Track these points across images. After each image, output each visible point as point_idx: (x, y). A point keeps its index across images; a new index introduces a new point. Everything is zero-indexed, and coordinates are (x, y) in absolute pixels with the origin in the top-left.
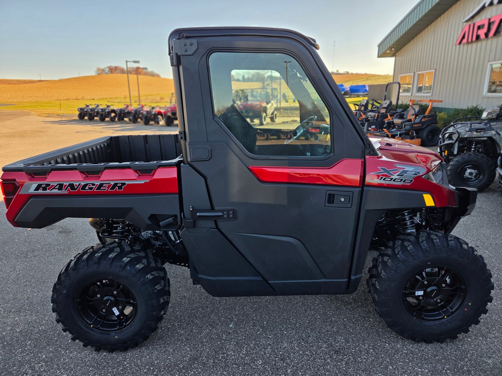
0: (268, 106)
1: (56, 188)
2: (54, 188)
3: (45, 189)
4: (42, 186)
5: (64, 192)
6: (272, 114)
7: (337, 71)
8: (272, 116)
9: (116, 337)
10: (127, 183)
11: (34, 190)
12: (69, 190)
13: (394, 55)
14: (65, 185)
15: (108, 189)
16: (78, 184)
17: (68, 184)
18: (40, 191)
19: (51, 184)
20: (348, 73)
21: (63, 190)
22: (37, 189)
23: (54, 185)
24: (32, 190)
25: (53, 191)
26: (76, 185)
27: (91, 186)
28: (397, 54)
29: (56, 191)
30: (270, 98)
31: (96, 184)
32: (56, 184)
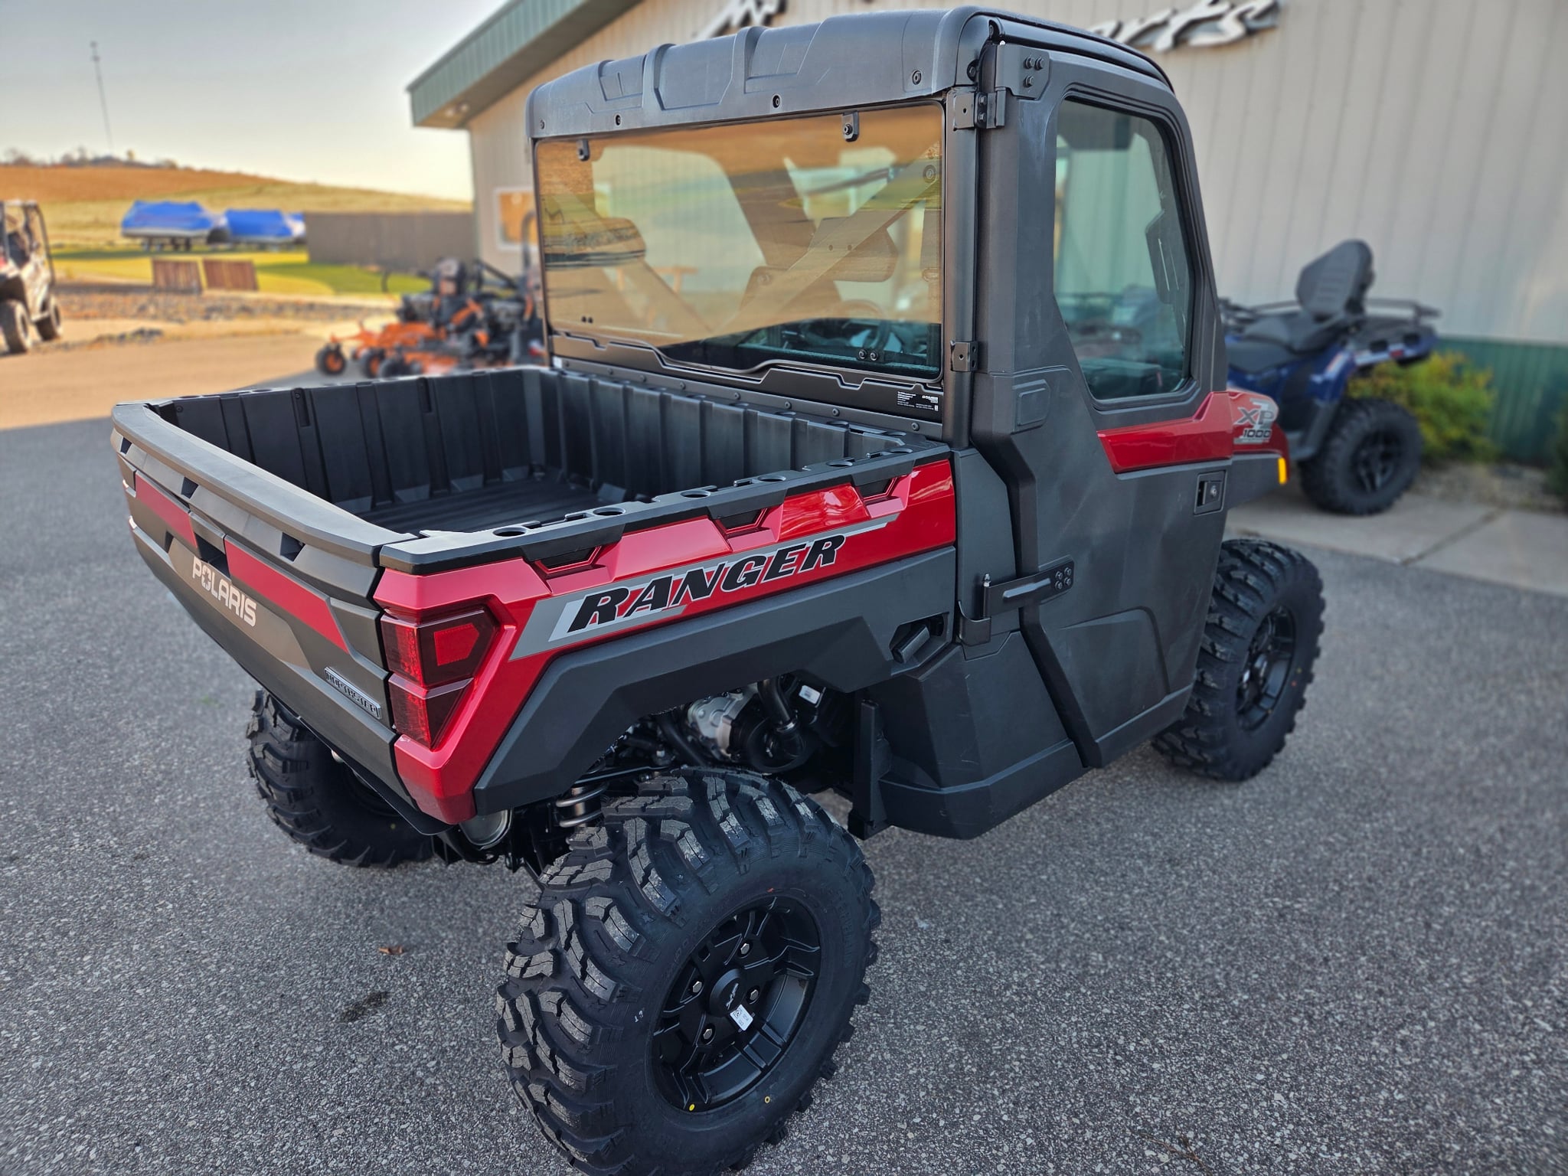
0: (26, 273)
1: (645, 599)
2: (640, 603)
3: (607, 614)
4: (600, 605)
5: (673, 609)
6: (44, 306)
7: (130, 154)
8: (46, 314)
9: (768, 1099)
10: (846, 535)
11: (570, 631)
12: (687, 599)
13: (461, 124)
14: (677, 582)
15: (797, 570)
16: (715, 569)
17: (684, 576)
18: (594, 628)
19: (630, 589)
20: (172, 167)
21: (670, 605)
22: (579, 622)
23: (639, 591)
24: (561, 634)
25: (635, 615)
26: (709, 574)
27: (754, 569)
28: (474, 123)
29: (644, 615)
30: (23, 242)
31: (767, 555)
32: (646, 586)
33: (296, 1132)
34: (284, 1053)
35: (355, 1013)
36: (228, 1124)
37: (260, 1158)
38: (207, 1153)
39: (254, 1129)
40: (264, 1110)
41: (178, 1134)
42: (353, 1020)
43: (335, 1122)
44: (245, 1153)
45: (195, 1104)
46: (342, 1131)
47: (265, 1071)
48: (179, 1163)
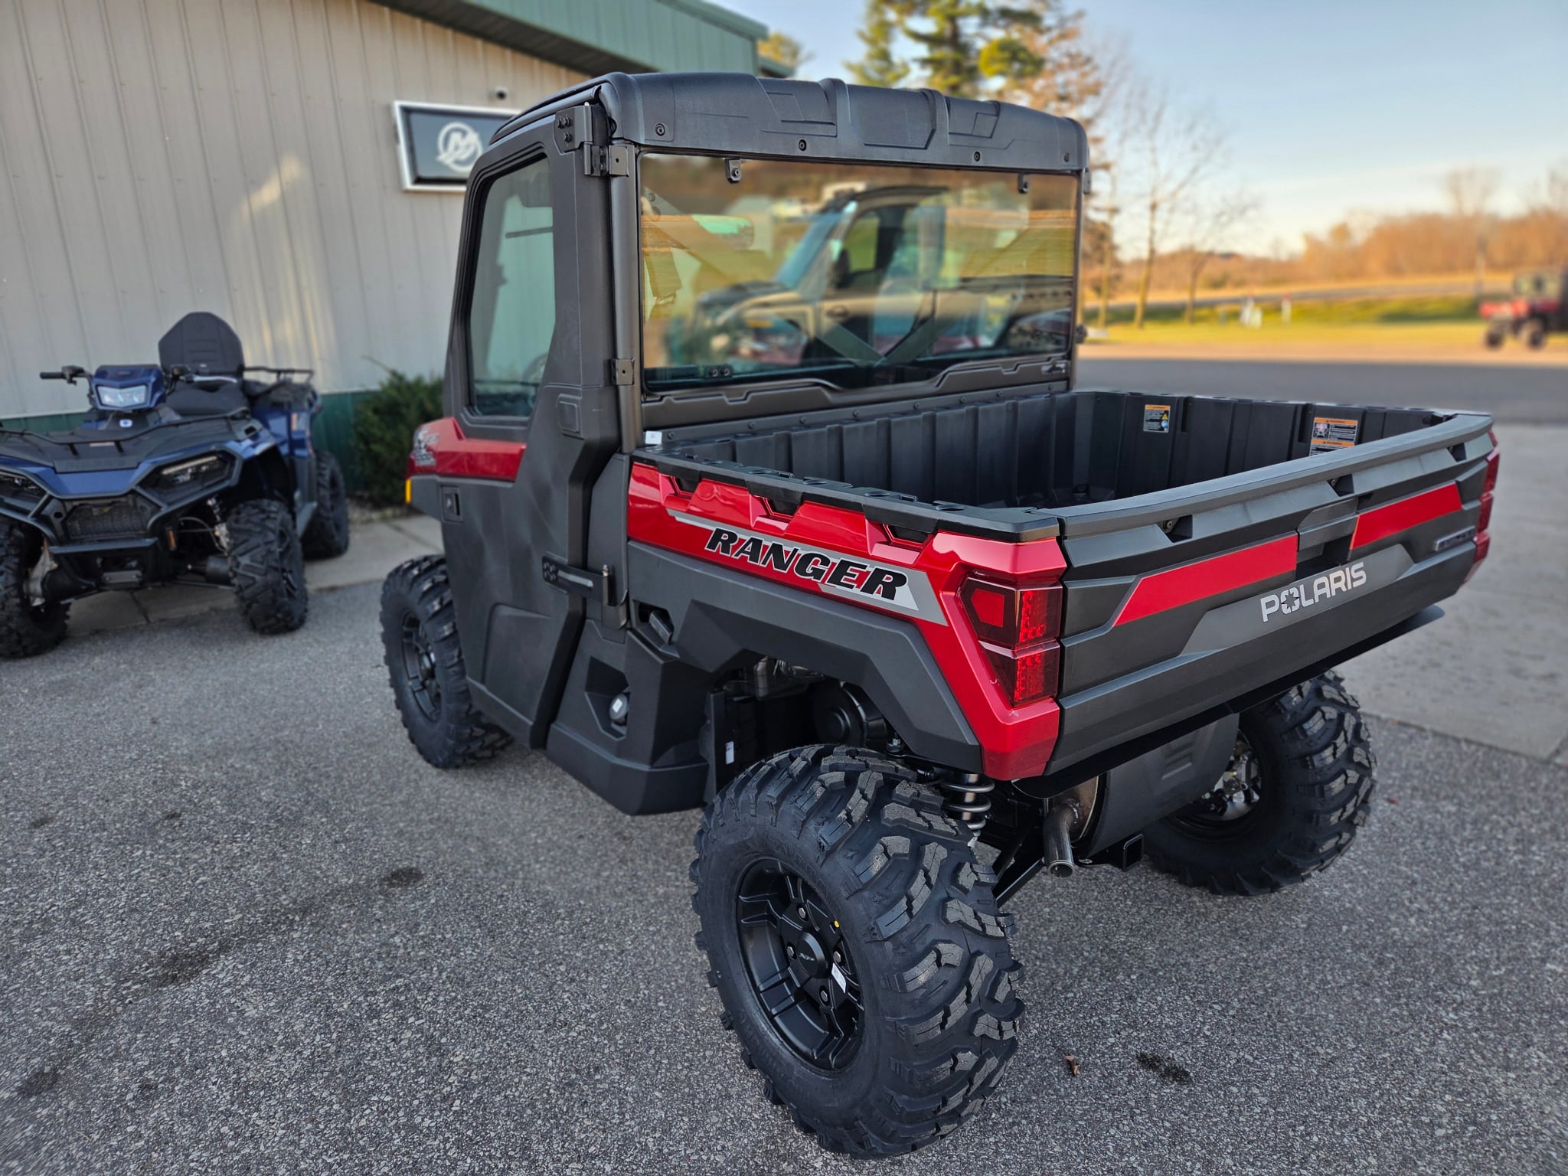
33: (1337, 1078)
34: (1251, 1116)
35: (1178, 1075)
36: (1356, 1130)
37: (1377, 1094)
38: (1395, 1134)
39: (1350, 1109)
40: (1324, 1109)
41: (1390, 1167)
42: (1187, 1074)
43: (1310, 1054)
44: (1378, 1106)
45: (1350, 1166)
46: (1318, 1048)
47: (1281, 1124)
48: (1418, 1153)
